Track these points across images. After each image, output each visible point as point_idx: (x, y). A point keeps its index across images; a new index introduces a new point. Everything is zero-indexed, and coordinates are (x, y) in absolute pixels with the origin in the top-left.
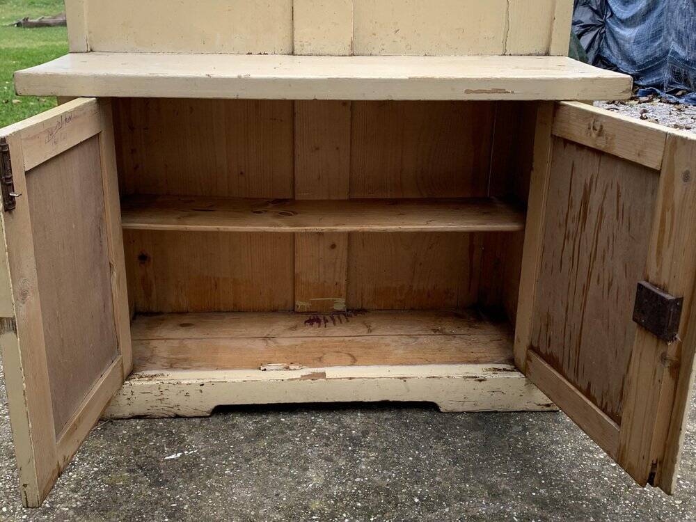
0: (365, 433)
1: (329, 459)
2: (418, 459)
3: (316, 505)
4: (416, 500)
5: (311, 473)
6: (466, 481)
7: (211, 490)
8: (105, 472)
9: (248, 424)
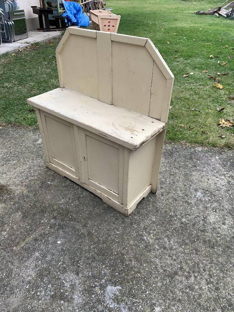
0: (83, 197)
1: (69, 199)
2: (83, 209)
3: (55, 207)
4: (70, 217)
5: (62, 200)
6: (84, 219)
7: (46, 193)
8: (36, 180)
9: (68, 183)
